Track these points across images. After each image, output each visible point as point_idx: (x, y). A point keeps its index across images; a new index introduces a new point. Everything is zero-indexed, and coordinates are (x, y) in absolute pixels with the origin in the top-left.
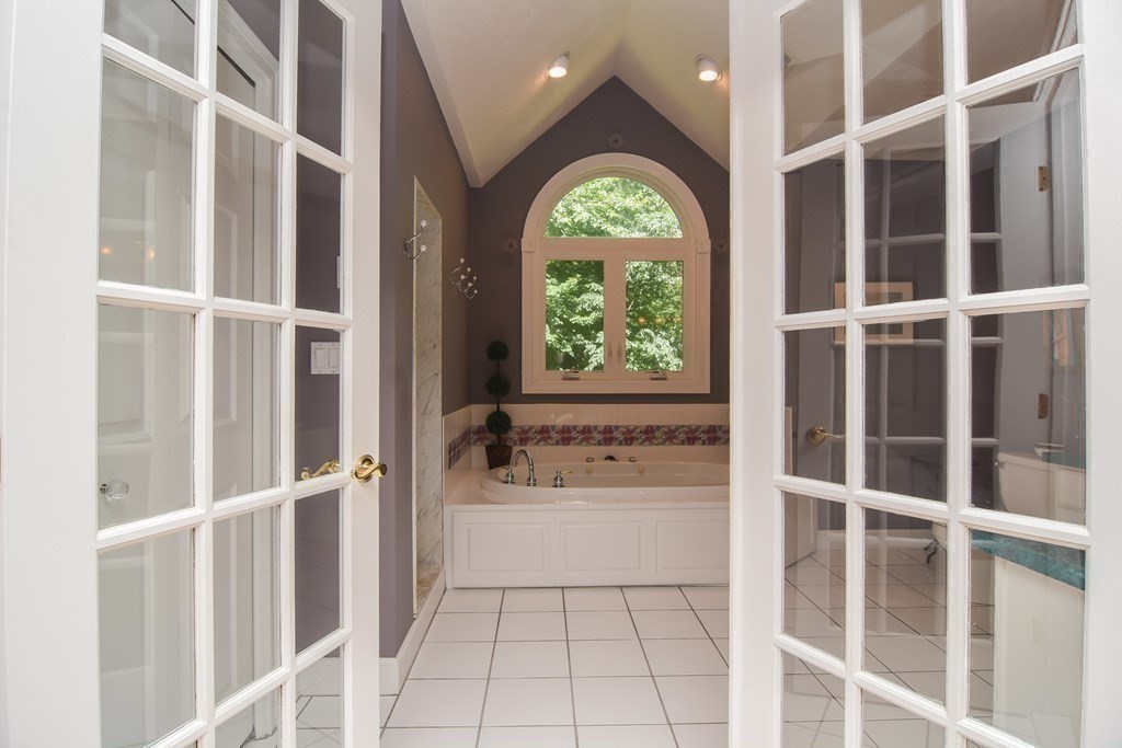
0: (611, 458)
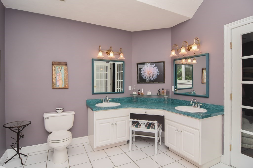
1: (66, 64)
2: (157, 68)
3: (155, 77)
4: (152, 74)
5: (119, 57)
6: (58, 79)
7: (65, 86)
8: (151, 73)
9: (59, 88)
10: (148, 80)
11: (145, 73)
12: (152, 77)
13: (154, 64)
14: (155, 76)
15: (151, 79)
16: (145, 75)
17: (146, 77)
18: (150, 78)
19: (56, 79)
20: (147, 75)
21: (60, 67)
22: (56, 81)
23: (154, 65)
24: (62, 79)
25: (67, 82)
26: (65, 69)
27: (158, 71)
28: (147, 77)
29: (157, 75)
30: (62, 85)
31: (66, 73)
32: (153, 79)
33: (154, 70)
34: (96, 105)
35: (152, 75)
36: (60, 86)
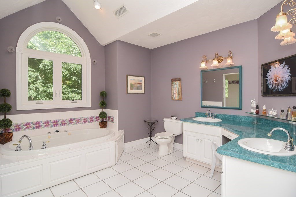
0: (57, 131)
1: (180, 80)
2: (288, 69)
3: (286, 85)
4: (281, 80)
5: (226, 63)
6: (175, 93)
7: (179, 98)
8: (280, 78)
9: (175, 99)
10: (275, 90)
11: (272, 79)
12: (280, 85)
13: (284, 62)
14: (285, 83)
15: (280, 89)
16: (271, 82)
17: (272, 86)
18: (277, 87)
19: (174, 93)
20: (275, 82)
21: (176, 83)
22: (174, 94)
23: (284, 64)
24: (177, 92)
25: (181, 95)
26: (179, 84)
27: (290, 74)
28: (274, 86)
29: (288, 81)
30: (177, 97)
31: (180, 87)
32: (282, 89)
33: (284, 73)
34: (193, 119)
35: (280, 82)
36: (176, 98)
